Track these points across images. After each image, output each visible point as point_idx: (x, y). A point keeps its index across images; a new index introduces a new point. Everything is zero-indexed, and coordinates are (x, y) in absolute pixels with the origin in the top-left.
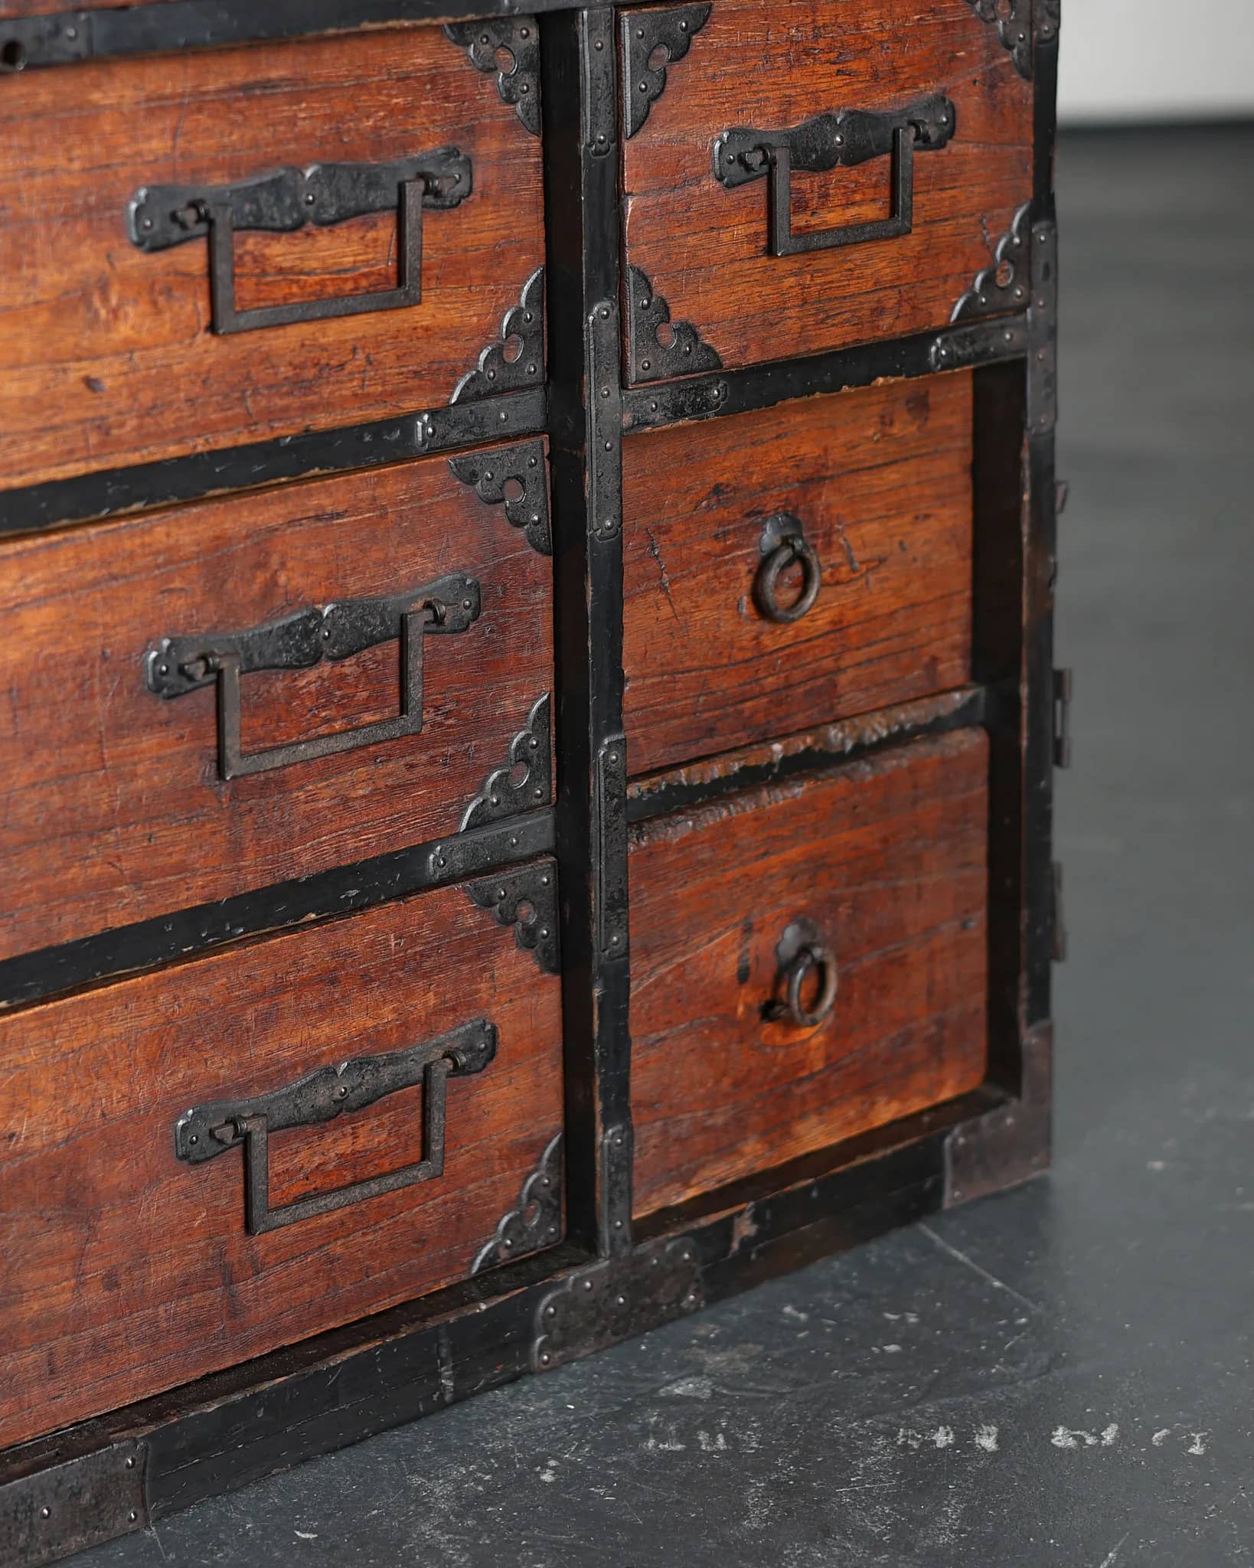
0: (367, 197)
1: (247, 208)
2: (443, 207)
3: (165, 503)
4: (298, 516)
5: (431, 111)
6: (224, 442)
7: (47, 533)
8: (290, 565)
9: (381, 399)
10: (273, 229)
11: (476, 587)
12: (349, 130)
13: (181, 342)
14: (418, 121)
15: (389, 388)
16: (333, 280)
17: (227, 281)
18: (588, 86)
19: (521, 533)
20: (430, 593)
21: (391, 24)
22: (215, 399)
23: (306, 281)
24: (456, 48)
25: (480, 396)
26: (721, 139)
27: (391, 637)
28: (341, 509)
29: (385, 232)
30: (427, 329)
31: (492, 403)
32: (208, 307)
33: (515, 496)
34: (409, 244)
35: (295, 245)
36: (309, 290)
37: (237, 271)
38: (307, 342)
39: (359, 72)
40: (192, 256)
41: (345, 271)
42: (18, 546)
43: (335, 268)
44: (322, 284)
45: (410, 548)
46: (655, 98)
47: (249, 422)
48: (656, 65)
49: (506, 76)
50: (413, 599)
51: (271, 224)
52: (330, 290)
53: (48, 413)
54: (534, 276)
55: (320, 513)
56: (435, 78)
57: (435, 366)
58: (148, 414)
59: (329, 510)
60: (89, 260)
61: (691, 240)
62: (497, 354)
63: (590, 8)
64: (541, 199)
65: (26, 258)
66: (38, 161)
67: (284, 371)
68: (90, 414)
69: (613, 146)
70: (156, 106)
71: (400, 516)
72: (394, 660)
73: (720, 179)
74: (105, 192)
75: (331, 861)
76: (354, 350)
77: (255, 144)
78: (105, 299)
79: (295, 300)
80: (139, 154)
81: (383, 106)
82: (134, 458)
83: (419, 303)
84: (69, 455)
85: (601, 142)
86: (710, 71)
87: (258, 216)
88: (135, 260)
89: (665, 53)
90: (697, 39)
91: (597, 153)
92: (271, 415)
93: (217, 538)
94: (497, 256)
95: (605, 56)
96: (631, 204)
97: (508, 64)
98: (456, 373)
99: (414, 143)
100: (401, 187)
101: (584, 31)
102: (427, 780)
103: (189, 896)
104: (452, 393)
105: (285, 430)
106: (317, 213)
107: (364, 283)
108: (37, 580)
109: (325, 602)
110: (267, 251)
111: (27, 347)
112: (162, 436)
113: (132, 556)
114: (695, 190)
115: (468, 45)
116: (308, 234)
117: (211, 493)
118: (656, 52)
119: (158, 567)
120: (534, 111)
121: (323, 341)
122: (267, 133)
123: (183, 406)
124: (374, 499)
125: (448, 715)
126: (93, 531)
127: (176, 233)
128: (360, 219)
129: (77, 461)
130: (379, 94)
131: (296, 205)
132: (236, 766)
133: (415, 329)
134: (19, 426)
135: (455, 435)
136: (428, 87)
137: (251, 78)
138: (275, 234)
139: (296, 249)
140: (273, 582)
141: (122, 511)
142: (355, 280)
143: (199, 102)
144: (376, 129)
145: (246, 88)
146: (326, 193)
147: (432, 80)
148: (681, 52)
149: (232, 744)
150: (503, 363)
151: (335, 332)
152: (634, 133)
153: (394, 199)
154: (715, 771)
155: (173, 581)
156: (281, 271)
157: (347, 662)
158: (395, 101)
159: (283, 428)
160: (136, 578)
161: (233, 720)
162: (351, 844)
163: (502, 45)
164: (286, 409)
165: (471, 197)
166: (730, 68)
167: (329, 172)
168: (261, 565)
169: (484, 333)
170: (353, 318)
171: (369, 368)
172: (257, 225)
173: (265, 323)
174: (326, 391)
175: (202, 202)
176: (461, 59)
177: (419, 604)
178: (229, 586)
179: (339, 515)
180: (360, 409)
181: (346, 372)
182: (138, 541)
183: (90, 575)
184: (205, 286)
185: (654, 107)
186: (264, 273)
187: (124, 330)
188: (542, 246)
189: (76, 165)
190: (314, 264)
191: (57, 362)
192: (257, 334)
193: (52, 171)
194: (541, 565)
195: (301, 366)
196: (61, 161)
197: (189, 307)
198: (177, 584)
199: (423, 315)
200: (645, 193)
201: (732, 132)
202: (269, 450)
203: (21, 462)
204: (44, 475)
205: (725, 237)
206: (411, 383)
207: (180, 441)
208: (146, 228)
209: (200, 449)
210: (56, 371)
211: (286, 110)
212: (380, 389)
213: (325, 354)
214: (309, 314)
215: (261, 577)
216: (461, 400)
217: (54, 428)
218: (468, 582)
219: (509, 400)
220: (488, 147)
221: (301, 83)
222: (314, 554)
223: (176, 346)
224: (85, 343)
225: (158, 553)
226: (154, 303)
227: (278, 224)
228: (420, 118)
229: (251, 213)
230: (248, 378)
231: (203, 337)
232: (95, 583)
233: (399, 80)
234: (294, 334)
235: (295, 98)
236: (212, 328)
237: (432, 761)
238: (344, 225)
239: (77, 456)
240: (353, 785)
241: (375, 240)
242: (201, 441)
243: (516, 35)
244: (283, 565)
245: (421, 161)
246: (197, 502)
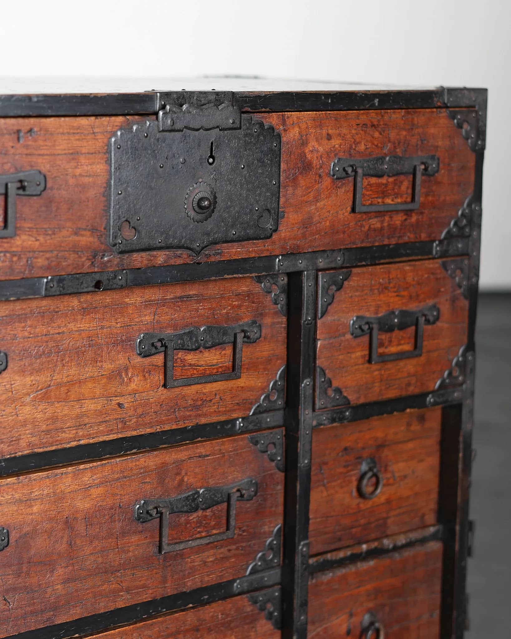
0: (223, 339)
1: (179, 341)
2: (250, 342)
3: (144, 450)
4: (193, 456)
5: (248, 307)
6: (167, 428)
7: (101, 460)
8: (189, 474)
9: (224, 413)
10: (188, 350)
11: (256, 484)
12: (218, 313)
13: (153, 390)
14: (242, 311)
15: (227, 409)
16: (209, 368)
17: (171, 369)
18: (305, 300)
19: (273, 464)
20: (239, 486)
21: (235, 276)
22: (164, 412)
23: (199, 369)
24: (257, 284)
25: (260, 413)
26: (353, 320)
27: (224, 502)
28: (208, 453)
29: (229, 351)
30: (242, 387)
31: (265, 415)
32: (163, 378)
33: (272, 450)
34: (237, 356)
35: (196, 356)
36: (200, 372)
37: (175, 365)
38: (199, 392)
39: (222, 292)
40: (159, 359)
41: (214, 365)
42: (91, 465)
43: (211, 364)
44: (205, 370)
45: (233, 469)
46: (330, 304)
47: (177, 420)
48: (330, 292)
49: (275, 295)
50: (233, 488)
51: (188, 348)
52: (208, 372)
53: (104, 416)
54: (282, 368)
55: (200, 455)
56: (249, 295)
57: (245, 401)
58: (140, 417)
59: (204, 454)
60: (121, 360)
61: (341, 357)
62: (267, 397)
63: (307, 271)
64: (286, 340)
65: (100, 359)
66: (105, 323)
67: (190, 402)
68: (119, 417)
69: (313, 322)
70: (148, 304)
71: (230, 457)
72: (225, 511)
73: (352, 334)
74: (128, 335)
75: (199, 585)
76: (216, 394)
77: (183, 318)
78: (127, 375)
79: (195, 376)
80: (142, 321)
81: (230, 305)
82: (134, 433)
83: (240, 378)
84: (111, 432)
85: (309, 320)
86: (350, 295)
87: (183, 345)
88: (138, 360)
89: (334, 288)
90: (346, 283)
91: (308, 324)
92: (184, 418)
93: (163, 463)
94: (269, 361)
95: (312, 289)
96: (319, 343)
97: (276, 290)
98: (252, 404)
99: (240, 319)
100: (235, 335)
101: (305, 279)
102: (235, 556)
103: (146, 597)
104: (250, 411)
105: (189, 424)
106: (204, 344)
107: (220, 370)
108: (97, 477)
109: (201, 488)
110: (186, 358)
111: (98, 391)
112: (145, 425)
113: (131, 469)
114: (343, 338)
115: (262, 283)
116: (201, 352)
117: (161, 446)
118: (331, 287)
119: (141, 473)
120: (285, 308)
121: (204, 391)
122: (188, 314)
123: (153, 414)
124: (220, 450)
125: (244, 531)
126: (118, 460)
127: (153, 350)
128: (220, 346)
129: (114, 434)
130: (229, 300)
131: (197, 341)
132: (166, 549)
133: (238, 387)
134: (93, 420)
135: (251, 427)
136: (247, 298)
137: (183, 294)
138: (188, 351)
139: (197, 357)
140: (182, 480)
141: (129, 452)
142: (217, 369)
143: (164, 302)
144: (227, 313)
145: (180, 297)
146: (208, 337)
147: (248, 296)
148: (340, 287)
149: (165, 540)
150: (270, 401)
151: (209, 388)
152: (322, 317)
153: (232, 339)
154: (341, 555)
155: (146, 479)
156: (190, 365)
157: (208, 511)
158: (234, 303)
159: (188, 423)
160: (133, 477)
161: (166, 531)
162: (206, 579)
163: (274, 283)
164: (190, 416)
165: (261, 339)
166: (357, 294)
167: (209, 329)
168: (178, 474)
169: (263, 389)
170: (216, 383)
171: (220, 401)
172: (183, 348)
173: (184, 384)
174: (205, 410)
175: (163, 339)
176: (258, 288)
177: (235, 490)
178: (166, 481)
179: (208, 456)
180: (217, 416)
181: (212, 402)
182: (134, 464)
183: (116, 476)
184: (163, 370)
185: (329, 307)
186: (184, 366)
187: (133, 386)
188: (285, 357)
189: (119, 325)
190: (202, 363)
191: (109, 397)
192: (181, 388)
193: (110, 327)
194: (280, 476)
195: (197, 400)
196: (114, 324)
197: (157, 378)
198: (148, 480)
199: (241, 382)
200: (325, 339)
201: (358, 317)
202: (183, 431)
203: (93, 434)
204: (101, 439)
205: (353, 356)
206: (236, 407)
207: (151, 427)
208: (143, 348)
209: (158, 430)
210: (108, 401)
211: (195, 306)
212: (224, 409)
213: (205, 396)
214: (200, 381)
215: (178, 478)
216: (254, 414)
217: (106, 422)
218: (254, 482)
219: (271, 414)
220: (268, 321)
221: (201, 296)
222: (197, 470)
223: (152, 392)
224: (119, 390)
225: (141, 468)
226: (145, 376)
227: (190, 348)
228: (243, 309)
229: (180, 344)
230: (177, 404)
231: (161, 389)
232: (118, 479)
233: (236, 295)
234: (194, 388)
235: (198, 302)
236: (165, 386)
237: (237, 549)
238: (214, 348)
239: (114, 432)
240: (208, 557)
241: (225, 354)
242: (159, 427)
243: (279, 280)
244: (186, 474)
245: (243, 325)
246: (155, 450)
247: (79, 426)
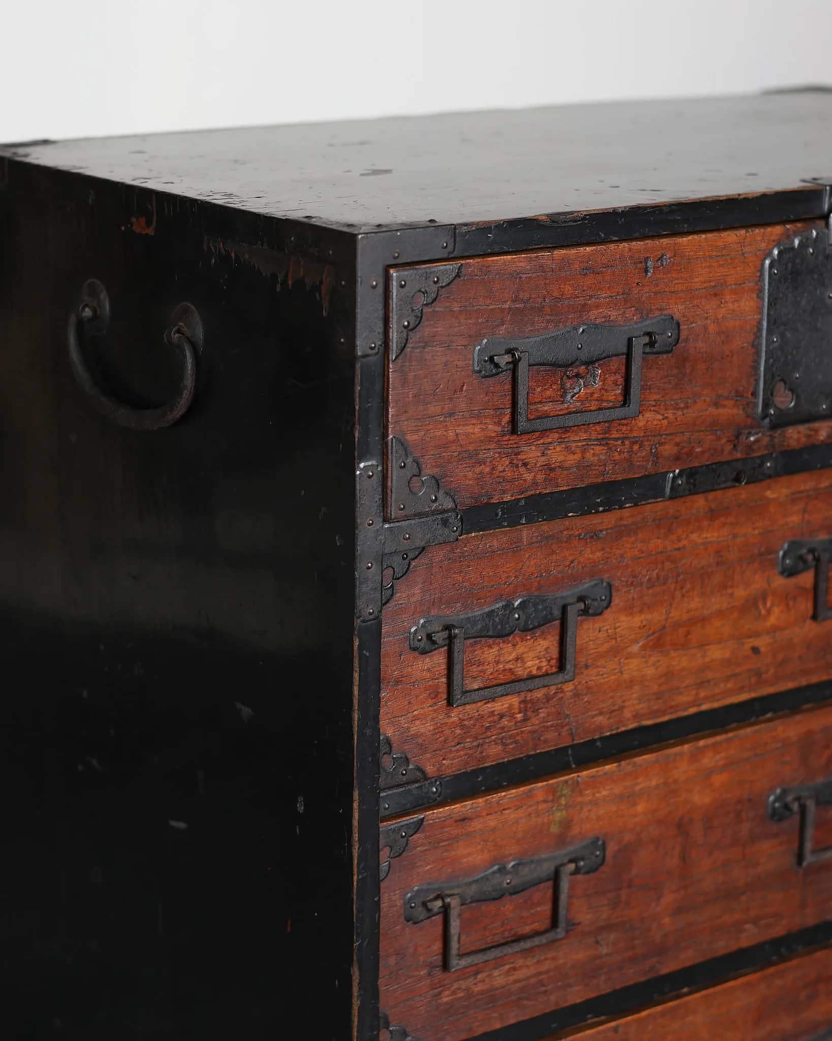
3: (782, 713)
6: (815, 679)
7: (726, 732)
13: (798, 625)
17: (823, 591)
22: (812, 656)
32: (813, 606)
37: (829, 586)
40: (807, 579)
47: (827, 668)
53: (734, 667)
58: (780, 666)
60: (758, 583)
65: (730, 584)
66: (739, 530)
68: (753, 667)
70: (795, 497)
74: (768, 545)
80: (786, 524)
82: (773, 690)
84: (741, 689)
88: (779, 582)
93: (807, 732)
108: (721, 757)
111: (726, 631)
112: (785, 678)
113: (766, 743)
119: (778, 749)
123: (797, 660)
126: (748, 730)
127: (801, 565)
129: (744, 692)
132: (809, 859)
134: (719, 675)
141: (762, 718)
143: (816, 494)
149: (808, 846)
155: (784, 757)
160: (767, 755)
161: (810, 833)
175: (816, 549)
178: (811, 759)
182: (769, 735)
183: (746, 755)
184: (812, 595)
187: (772, 620)
189: (756, 532)
191: (740, 639)
193: (745, 535)
196: (750, 530)
197: (804, 606)
198: (786, 758)
203: (718, 694)
207: (793, 680)
208: (786, 564)
209: (802, 684)
210: (739, 644)
217: (735, 675)
223: (796, 628)
224: (754, 628)
225: (778, 741)
226: (787, 605)
231: (809, 622)
232: (748, 759)
236: (814, 617)
239: (745, 690)
242: (803, 679)
246: (798, 713)
247: (700, 685)
